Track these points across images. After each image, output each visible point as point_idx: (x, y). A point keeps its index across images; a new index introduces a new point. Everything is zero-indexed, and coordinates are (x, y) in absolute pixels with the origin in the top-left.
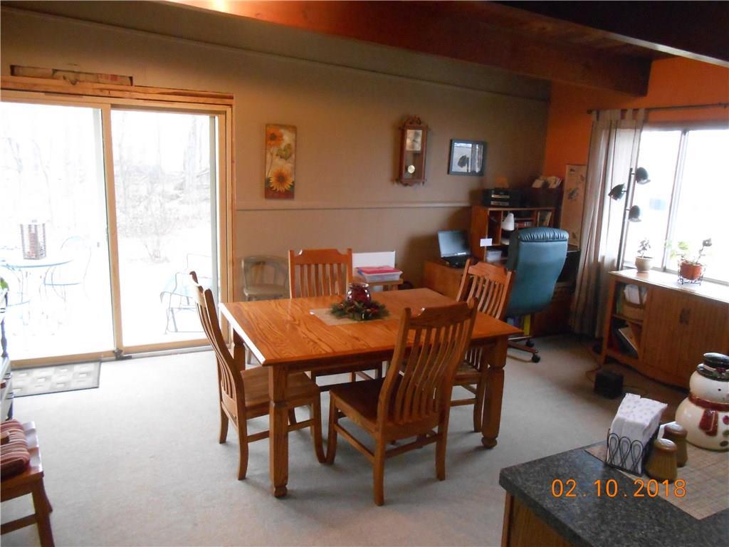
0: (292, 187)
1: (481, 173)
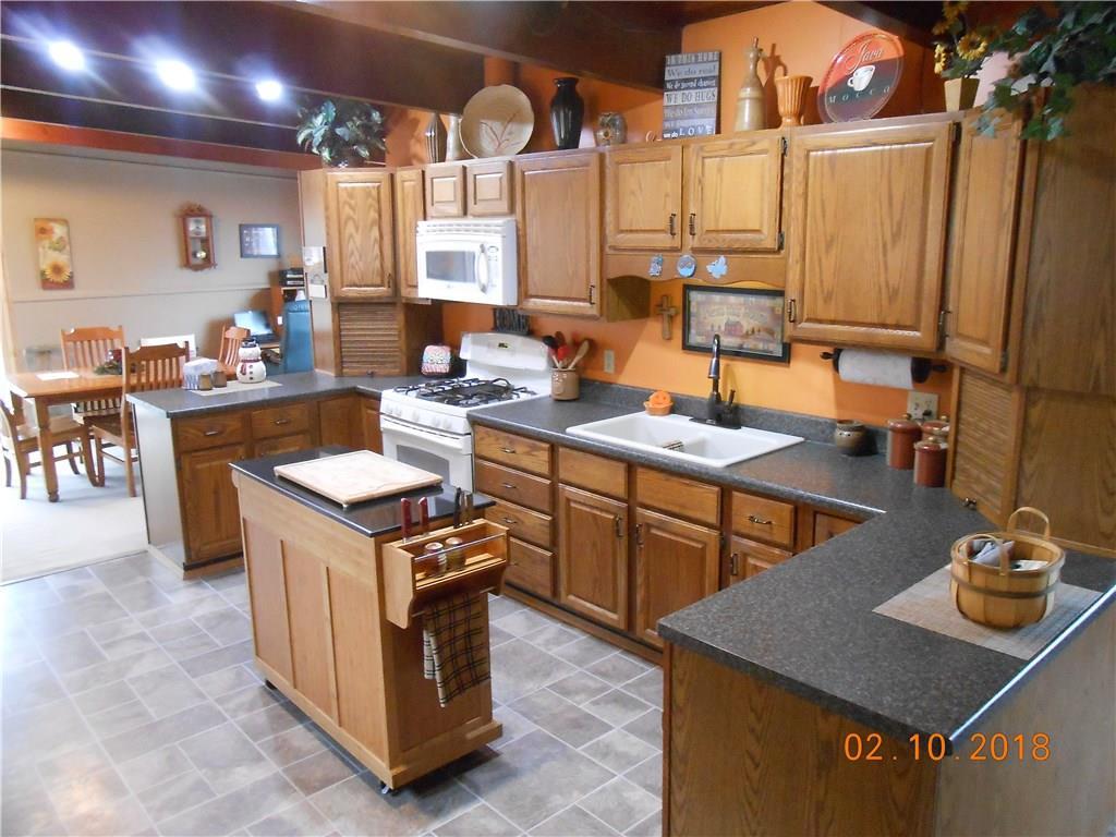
0: (71, 277)
1: (279, 256)
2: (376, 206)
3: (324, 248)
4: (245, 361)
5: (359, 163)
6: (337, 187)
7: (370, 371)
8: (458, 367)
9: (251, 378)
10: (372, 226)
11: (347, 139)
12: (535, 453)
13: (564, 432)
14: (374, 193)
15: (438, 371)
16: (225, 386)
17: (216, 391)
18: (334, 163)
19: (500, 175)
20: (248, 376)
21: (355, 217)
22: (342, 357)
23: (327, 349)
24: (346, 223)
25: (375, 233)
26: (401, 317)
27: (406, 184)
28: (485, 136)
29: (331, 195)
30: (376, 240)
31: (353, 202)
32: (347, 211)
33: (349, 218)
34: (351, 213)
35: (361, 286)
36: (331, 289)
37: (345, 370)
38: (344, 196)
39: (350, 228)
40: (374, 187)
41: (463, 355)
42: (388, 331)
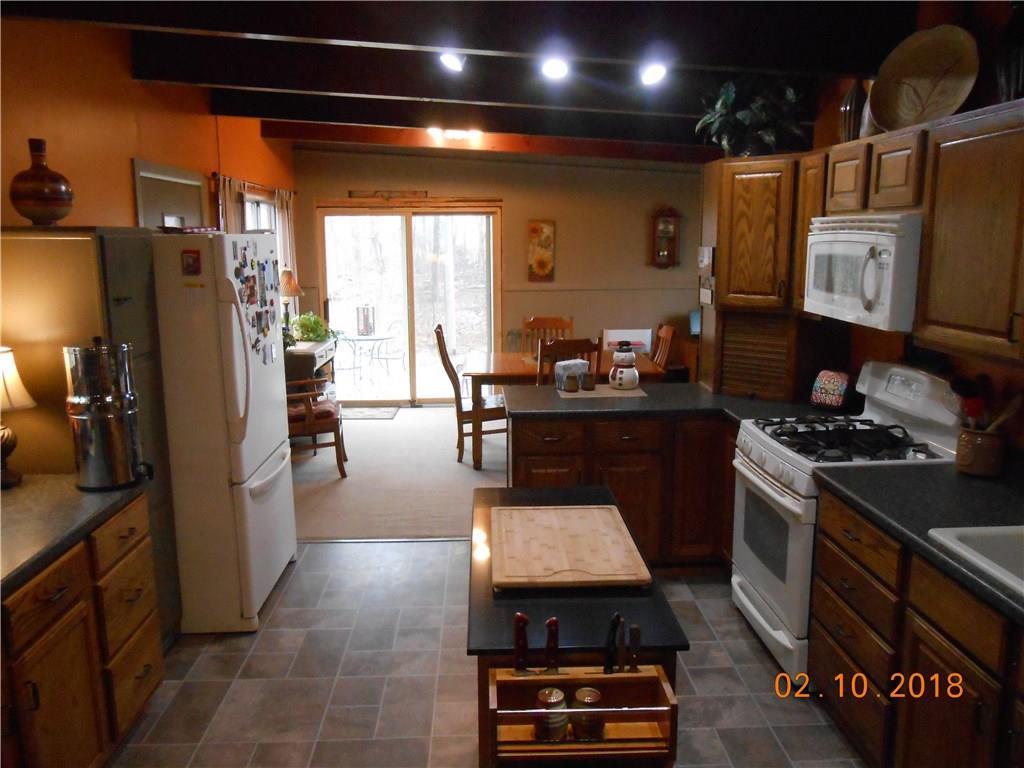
0: (552, 271)
2: (774, 199)
3: (714, 249)
4: (618, 366)
5: (763, 150)
6: (733, 178)
7: (749, 393)
8: (854, 402)
9: (620, 385)
10: (767, 224)
11: (747, 123)
12: (884, 552)
13: (923, 534)
14: (773, 185)
15: (828, 402)
16: (593, 389)
17: (581, 394)
18: (736, 152)
19: (909, 151)
20: (617, 381)
21: (749, 213)
22: (722, 372)
23: (709, 363)
24: (739, 220)
25: (770, 231)
26: (793, 333)
27: (810, 172)
28: (905, 98)
29: (726, 189)
30: (770, 239)
31: (748, 196)
32: (741, 206)
33: (743, 215)
34: (745, 208)
35: (748, 294)
36: (715, 296)
37: (724, 387)
38: (739, 190)
39: (743, 225)
40: (773, 178)
41: (861, 388)
42: (774, 349)
